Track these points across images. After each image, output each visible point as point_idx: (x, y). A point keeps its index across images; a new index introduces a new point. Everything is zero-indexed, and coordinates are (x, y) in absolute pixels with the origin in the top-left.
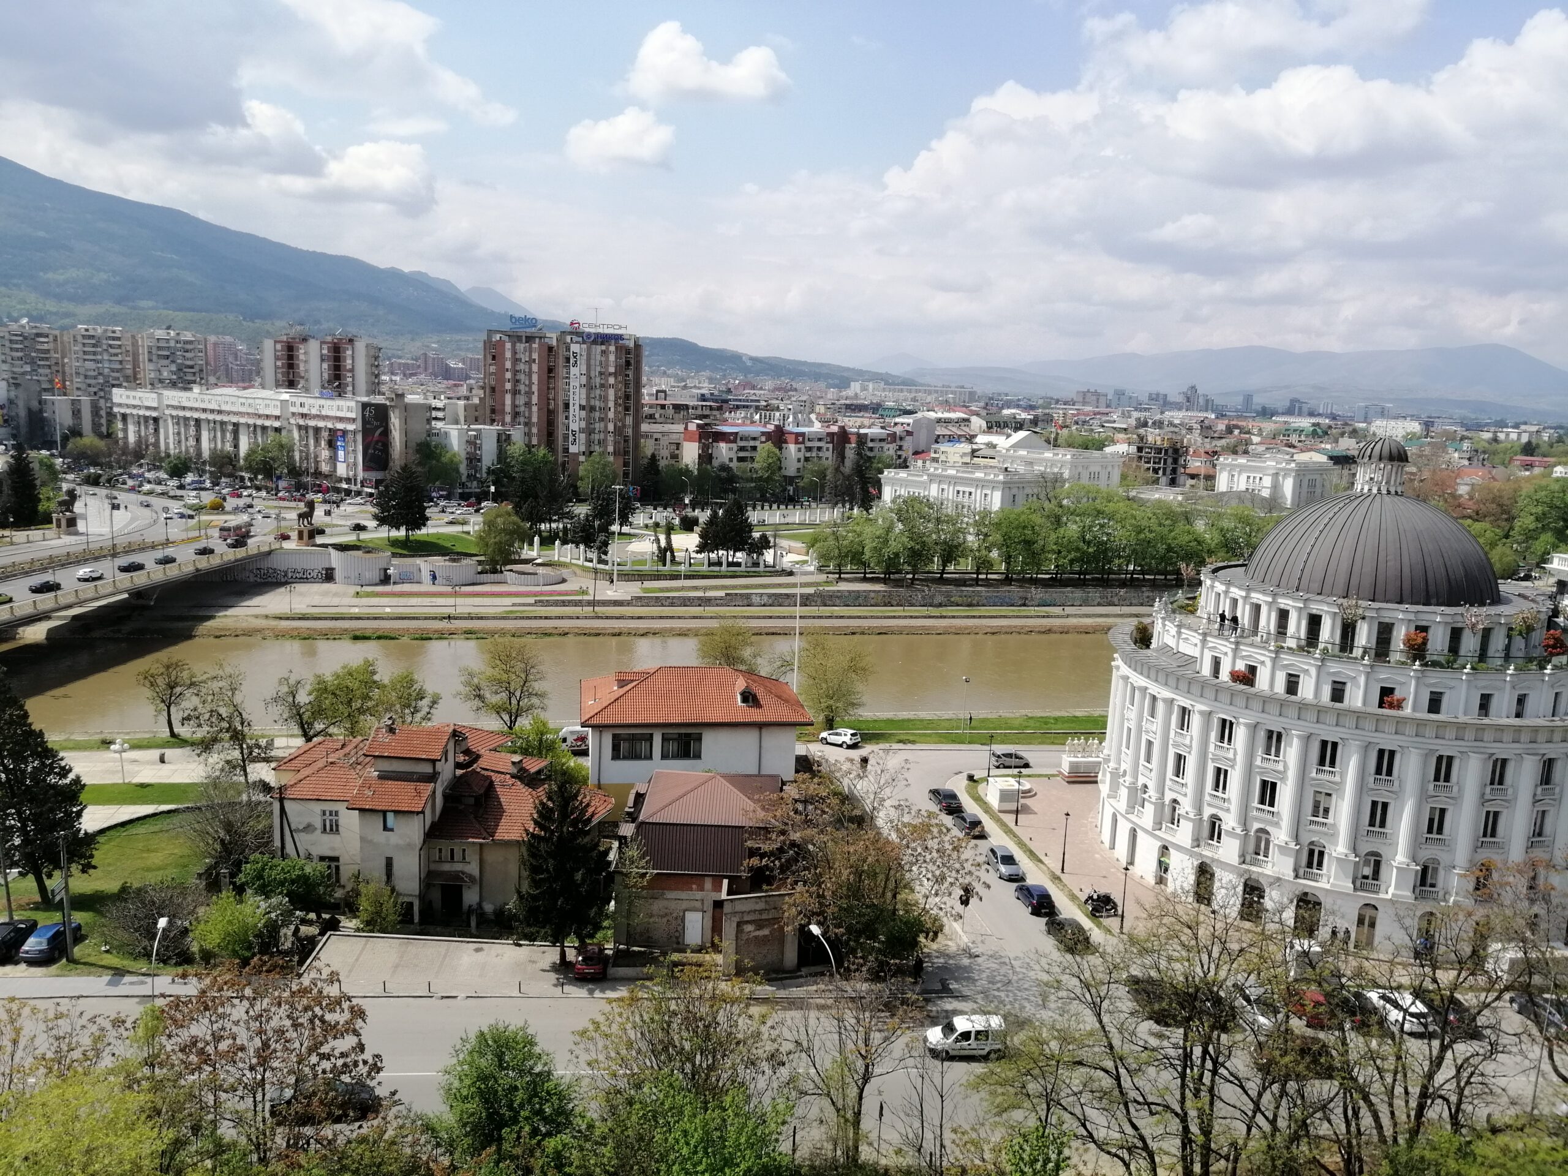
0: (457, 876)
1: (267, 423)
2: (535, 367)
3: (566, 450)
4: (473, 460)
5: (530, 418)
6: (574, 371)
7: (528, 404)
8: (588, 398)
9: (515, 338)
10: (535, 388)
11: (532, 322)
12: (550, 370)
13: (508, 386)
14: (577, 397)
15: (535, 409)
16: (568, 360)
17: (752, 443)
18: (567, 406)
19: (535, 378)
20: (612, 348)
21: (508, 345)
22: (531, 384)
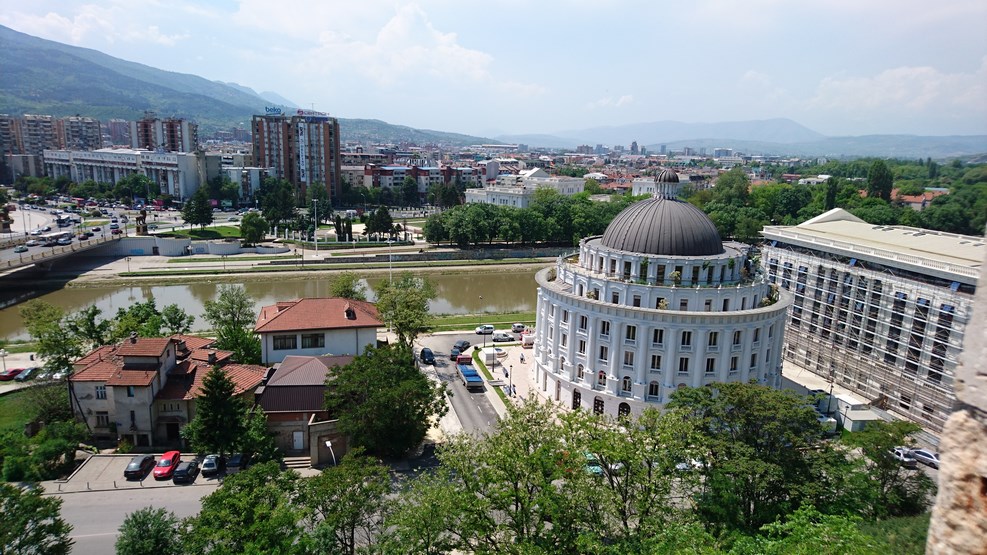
0: (174, 418)
1: (129, 167)
2: (281, 136)
3: (299, 180)
4: (246, 186)
5: (280, 163)
6: (301, 137)
7: (278, 156)
8: (310, 152)
9: (269, 119)
10: (281, 147)
11: (278, 111)
12: (290, 137)
13: (266, 146)
14: (303, 152)
15: (282, 158)
16: (297, 131)
17: (401, 176)
18: (298, 156)
19: (281, 142)
20: (321, 125)
21: (265, 124)
22: (279, 145)
